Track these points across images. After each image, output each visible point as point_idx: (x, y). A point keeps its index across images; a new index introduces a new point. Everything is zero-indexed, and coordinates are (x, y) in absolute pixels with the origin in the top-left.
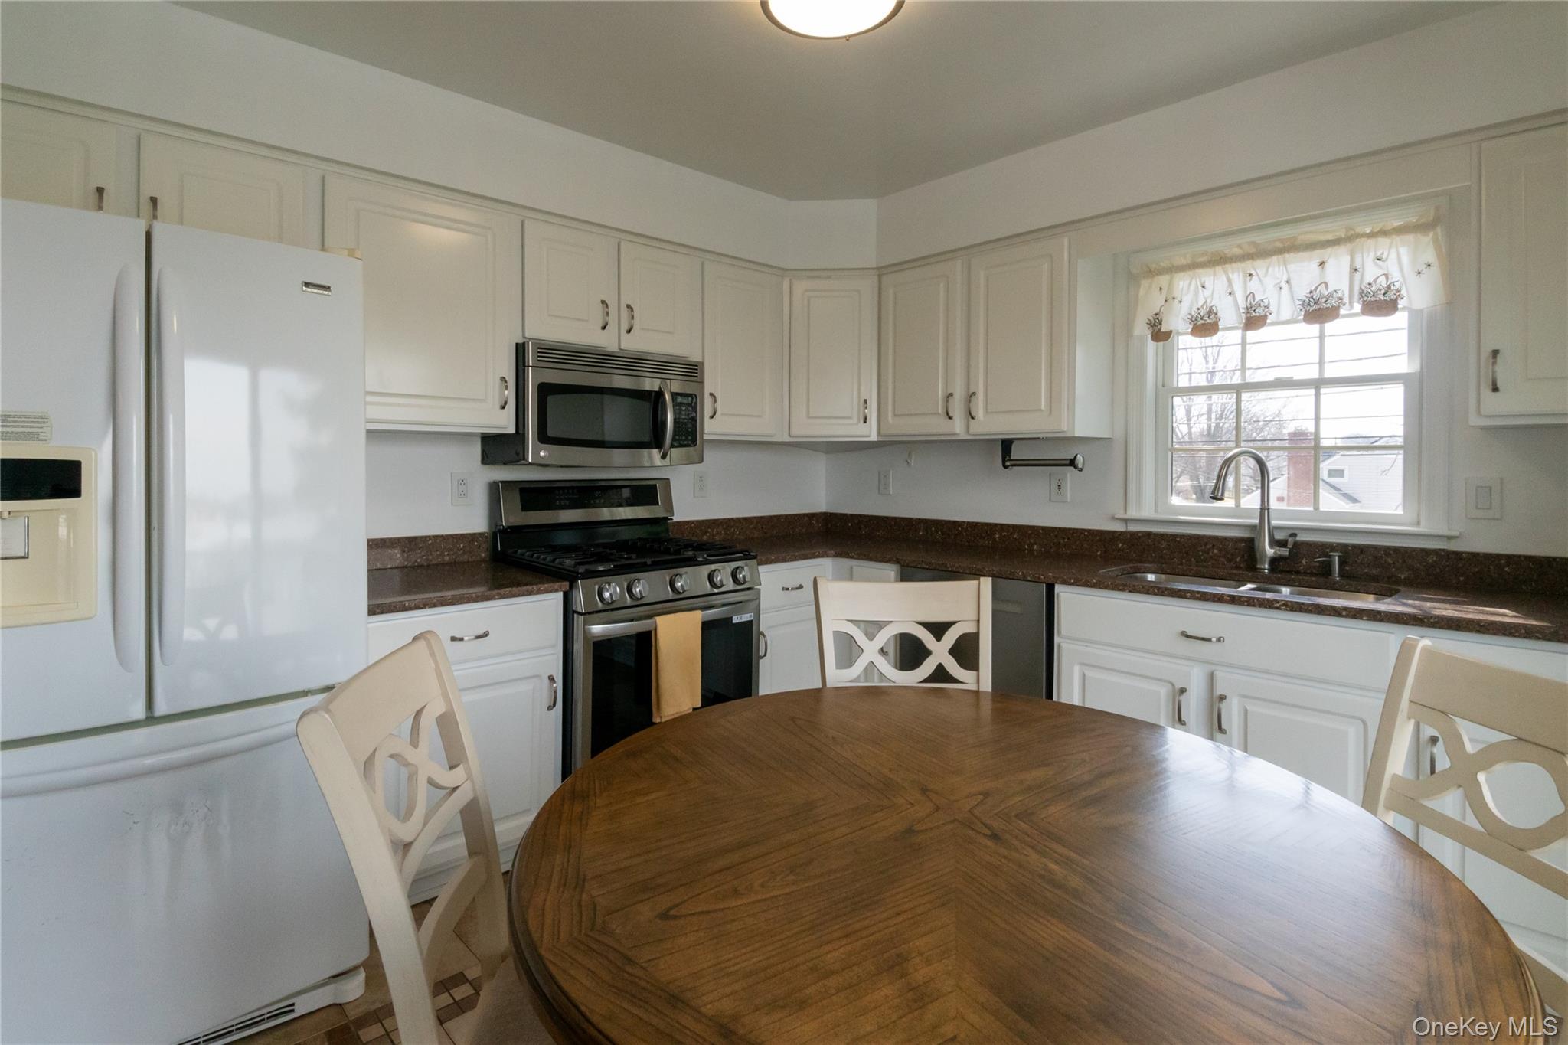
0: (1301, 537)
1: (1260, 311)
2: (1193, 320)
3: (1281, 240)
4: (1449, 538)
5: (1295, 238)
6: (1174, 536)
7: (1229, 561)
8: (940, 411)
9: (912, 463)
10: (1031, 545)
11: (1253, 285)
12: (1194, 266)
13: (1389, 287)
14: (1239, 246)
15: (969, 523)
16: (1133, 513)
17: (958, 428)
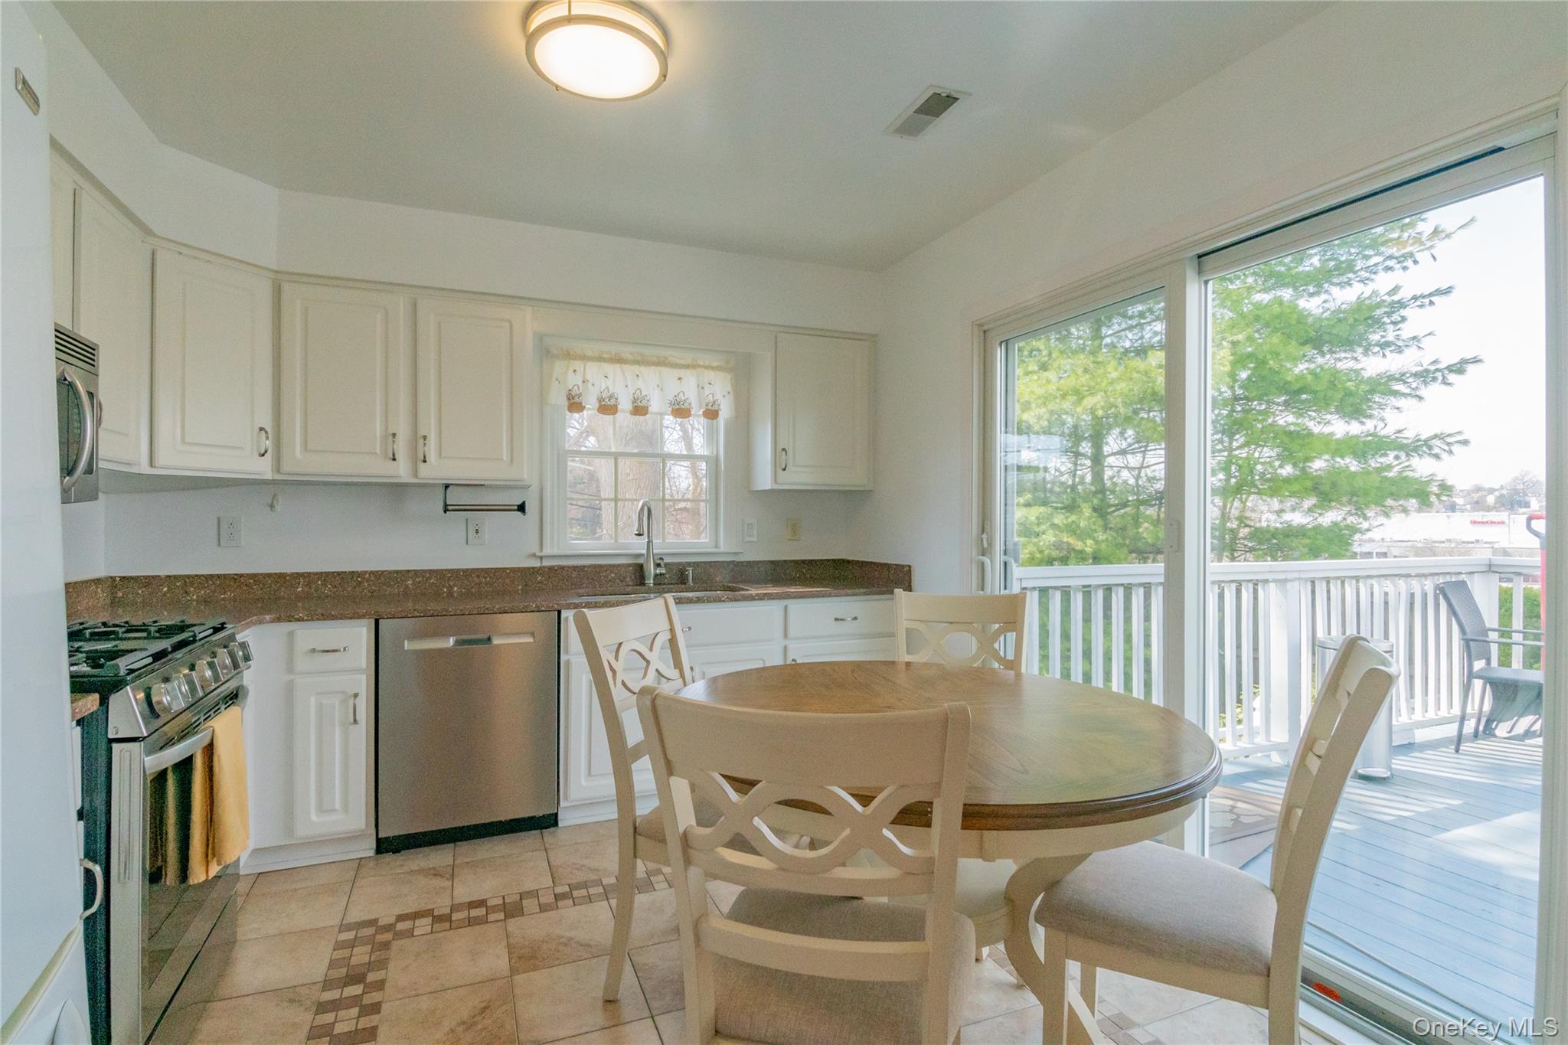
0: (667, 560)
1: (644, 403)
2: (600, 400)
3: (657, 357)
4: (736, 553)
5: (666, 358)
6: (582, 568)
7: (622, 581)
8: (378, 452)
9: (278, 508)
10: (451, 588)
11: (640, 383)
12: (600, 359)
13: (714, 402)
14: (632, 354)
15: (371, 572)
16: (547, 551)
17: (401, 471)
